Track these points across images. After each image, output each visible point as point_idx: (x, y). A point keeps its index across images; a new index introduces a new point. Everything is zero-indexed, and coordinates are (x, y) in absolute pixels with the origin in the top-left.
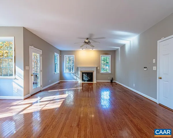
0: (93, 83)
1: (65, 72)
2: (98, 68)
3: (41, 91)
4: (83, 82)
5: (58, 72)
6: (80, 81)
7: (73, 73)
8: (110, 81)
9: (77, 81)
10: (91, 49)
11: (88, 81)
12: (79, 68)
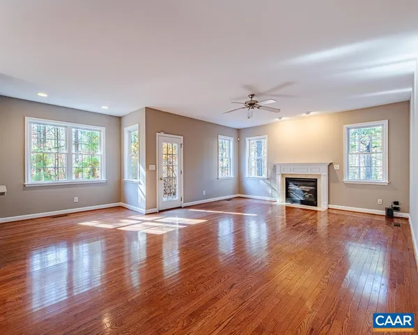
0: (316, 211)
1: (247, 176)
2: (336, 167)
3: (180, 207)
4: (289, 204)
5: (232, 176)
6: (280, 201)
7: (263, 180)
8: (383, 213)
9: (273, 199)
10: (304, 115)
11: (302, 202)
12: (278, 168)
